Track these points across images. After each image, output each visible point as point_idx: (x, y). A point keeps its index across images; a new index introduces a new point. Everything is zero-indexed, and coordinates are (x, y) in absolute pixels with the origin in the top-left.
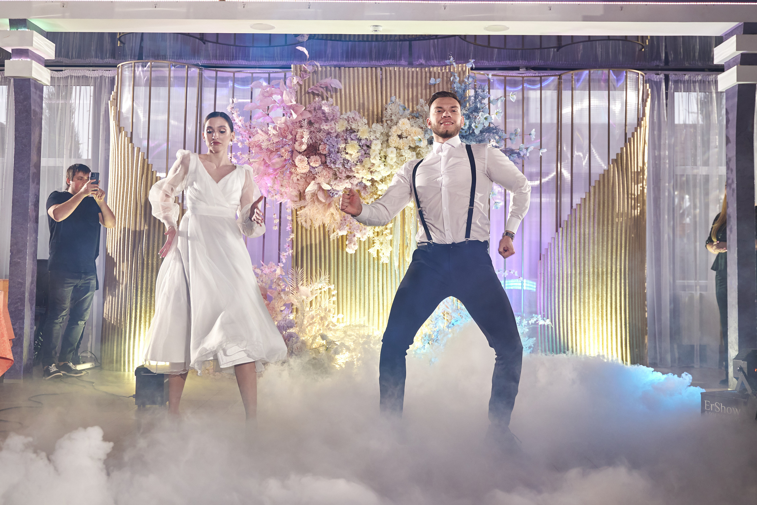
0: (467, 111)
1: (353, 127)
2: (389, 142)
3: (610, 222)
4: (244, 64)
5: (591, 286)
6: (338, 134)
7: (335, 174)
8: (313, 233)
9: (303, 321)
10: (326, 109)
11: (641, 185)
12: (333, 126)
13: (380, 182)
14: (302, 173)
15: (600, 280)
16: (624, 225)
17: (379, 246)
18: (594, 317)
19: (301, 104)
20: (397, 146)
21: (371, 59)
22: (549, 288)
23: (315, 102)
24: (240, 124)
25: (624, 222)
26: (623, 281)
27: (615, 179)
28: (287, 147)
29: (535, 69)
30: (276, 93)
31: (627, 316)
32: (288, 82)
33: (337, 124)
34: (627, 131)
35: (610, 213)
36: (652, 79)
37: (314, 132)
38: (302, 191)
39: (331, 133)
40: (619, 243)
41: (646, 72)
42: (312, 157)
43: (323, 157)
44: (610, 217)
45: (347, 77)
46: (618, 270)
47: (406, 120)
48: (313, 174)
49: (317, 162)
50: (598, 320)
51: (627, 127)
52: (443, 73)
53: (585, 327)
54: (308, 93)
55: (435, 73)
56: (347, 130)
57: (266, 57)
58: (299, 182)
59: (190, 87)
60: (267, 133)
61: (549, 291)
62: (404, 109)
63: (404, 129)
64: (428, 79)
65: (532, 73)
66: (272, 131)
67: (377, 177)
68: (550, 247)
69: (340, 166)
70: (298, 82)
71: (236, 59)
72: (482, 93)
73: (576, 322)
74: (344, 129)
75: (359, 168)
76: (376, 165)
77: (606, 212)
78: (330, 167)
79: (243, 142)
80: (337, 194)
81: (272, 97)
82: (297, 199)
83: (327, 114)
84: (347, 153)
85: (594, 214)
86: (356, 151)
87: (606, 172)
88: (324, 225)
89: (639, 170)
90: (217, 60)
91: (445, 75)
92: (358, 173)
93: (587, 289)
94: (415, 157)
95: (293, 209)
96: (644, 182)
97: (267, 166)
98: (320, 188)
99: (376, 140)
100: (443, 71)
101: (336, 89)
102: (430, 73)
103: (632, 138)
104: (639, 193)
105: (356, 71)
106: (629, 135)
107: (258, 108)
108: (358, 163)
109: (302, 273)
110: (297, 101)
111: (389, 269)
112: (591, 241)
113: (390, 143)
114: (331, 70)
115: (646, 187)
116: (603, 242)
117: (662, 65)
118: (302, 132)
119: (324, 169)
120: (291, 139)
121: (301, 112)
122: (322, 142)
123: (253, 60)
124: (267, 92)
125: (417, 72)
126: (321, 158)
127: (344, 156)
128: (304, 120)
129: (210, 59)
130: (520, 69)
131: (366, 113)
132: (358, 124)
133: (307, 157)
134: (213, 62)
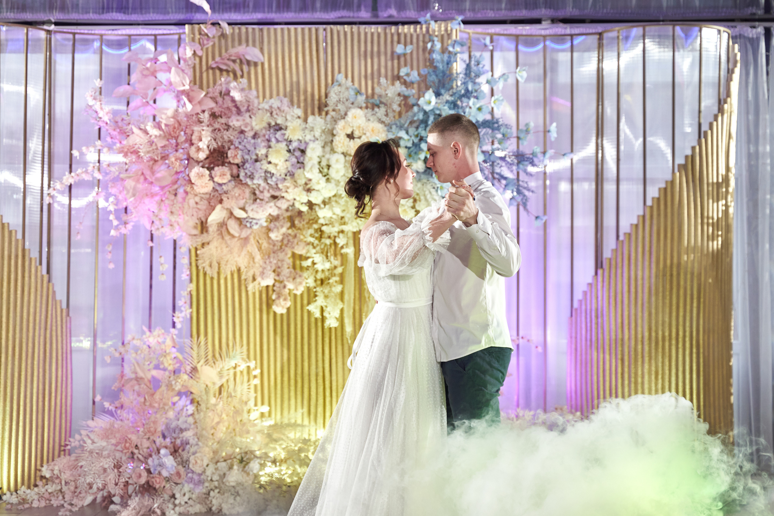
0: (451, 96)
1: (279, 122)
2: (334, 144)
3: (675, 261)
4: (120, 18)
6: (256, 133)
8: (222, 282)
10: (236, 95)
11: (724, 202)
12: (248, 120)
13: (322, 206)
14: (203, 194)
17: (324, 301)
19: (200, 86)
20: (345, 151)
21: (314, 9)
23: (220, 85)
24: (106, 119)
25: (696, 260)
26: (694, 350)
27: (684, 195)
28: (179, 153)
29: (566, 21)
30: (161, 70)
33: (254, 118)
34: (702, 121)
35: (675, 248)
36: (746, 35)
37: (219, 130)
38: (204, 220)
39: (245, 131)
40: (689, 292)
42: (216, 168)
43: (235, 168)
44: (675, 253)
45: (273, 42)
46: (688, 334)
47: (359, 111)
48: (219, 194)
49: (225, 177)
51: (702, 115)
52: (418, 36)
54: (213, 69)
55: (405, 35)
56: (269, 126)
57: (154, 8)
58: (199, 206)
60: (146, 132)
62: (358, 92)
63: (355, 124)
64: (395, 44)
65: (558, 30)
66: (154, 130)
67: (315, 198)
68: (585, 296)
69: (261, 182)
70: (195, 54)
71: (108, 12)
74: (265, 124)
75: (288, 185)
76: (314, 181)
77: (669, 245)
78: (245, 184)
80: (257, 224)
81: (155, 75)
82: (196, 232)
83: (238, 104)
84: (270, 163)
85: (651, 247)
86: (283, 160)
87: (669, 185)
88: (239, 270)
89: (720, 180)
90: (79, 13)
91: (421, 38)
92: (287, 192)
93: (640, 363)
95: (191, 247)
96: (730, 197)
98: (231, 215)
99: (314, 141)
100: (418, 32)
101: (255, 63)
102: (399, 35)
103: (709, 132)
104: (720, 216)
105: (286, 32)
106: (705, 127)
109: (206, 344)
110: (194, 82)
111: (339, 334)
113: (335, 147)
114: (247, 32)
115: (733, 204)
116: (664, 292)
117: (760, 12)
118: (201, 132)
119: (236, 186)
120: (186, 141)
121: (199, 99)
122: (232, 144)
123: (135, 13)
124: (147, 69)
125: (379, 35)
126: (231, 170)
127: (266, 166)
128: (204, 111)
129: (68, 12)
130: (543, 23)
131: (302, 98)
132: (286, 117)
133: (208, 169)
134: (74, 17)
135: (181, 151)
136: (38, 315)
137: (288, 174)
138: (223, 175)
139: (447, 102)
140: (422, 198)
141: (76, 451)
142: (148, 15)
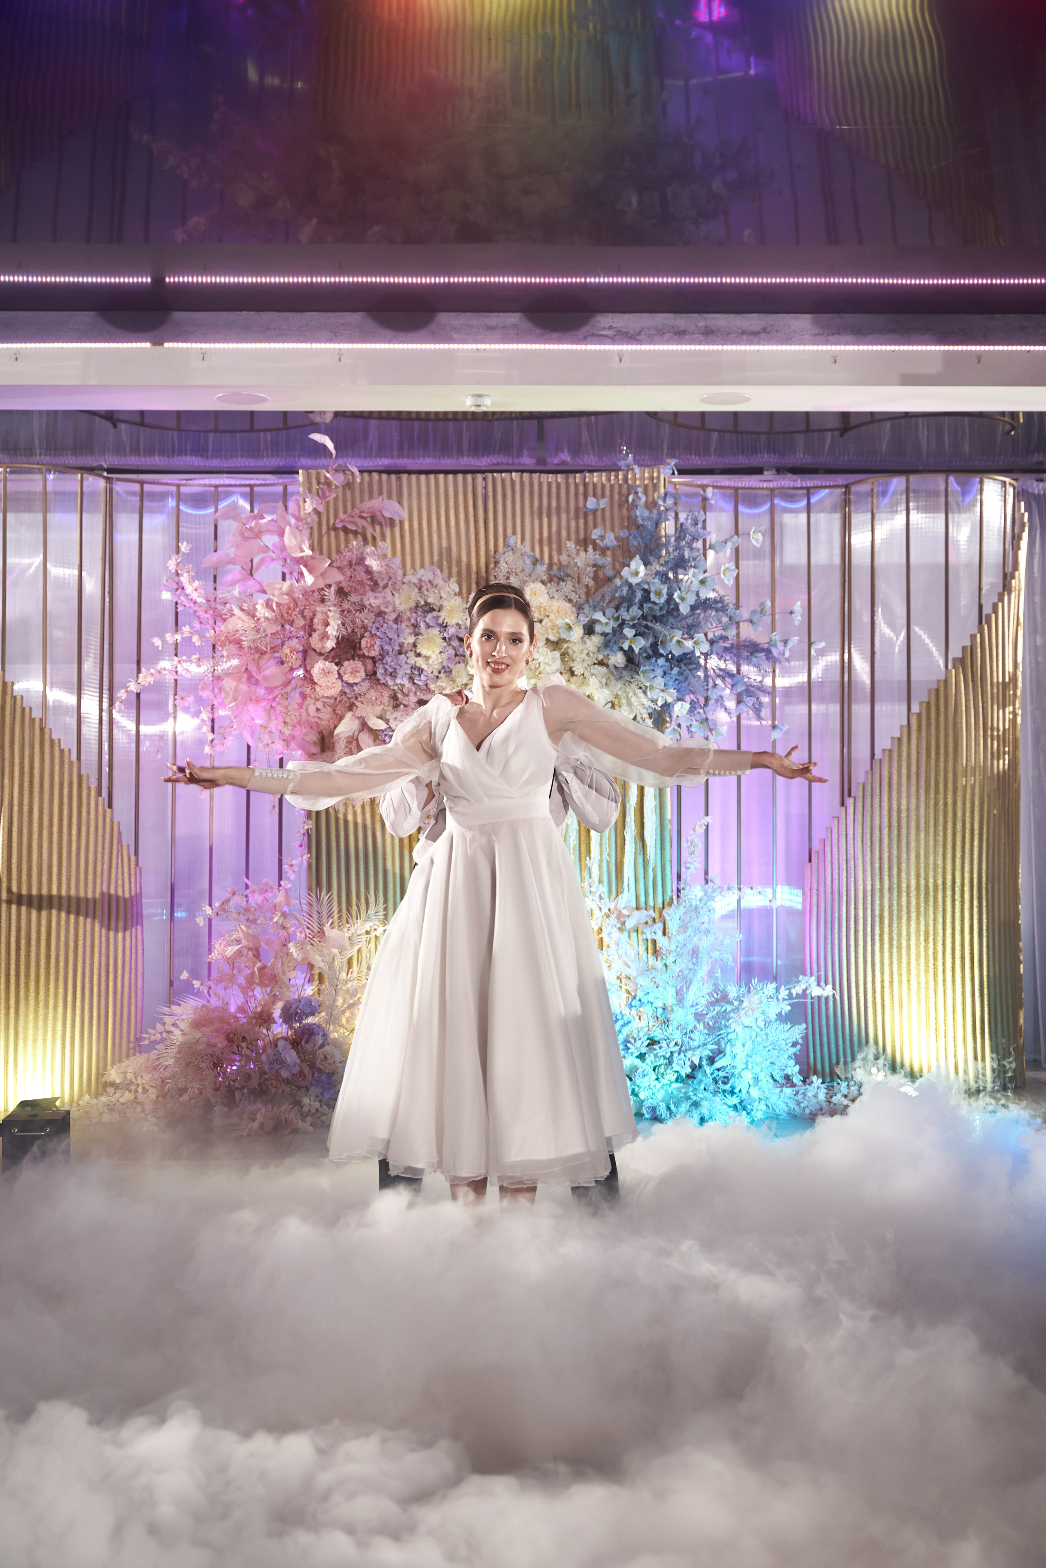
0: (662, 565)
1: (430, 600)
3: (950, 785)
4: (198, 464)
5: (913, 915)
6: (399, 616)
7: (394, 697)
9: (335, 1001)
10: (373, 563)
11: (1011, 708)
12: (390, 598)
14: (327, 697)
15: (931, 903)
16: (977, 790)
18: (918, 976)
19: (321, 553)
21: (460, 453)
22: (829, 920)
23: (351, 550)
24: (195, 596)
25: (977, 784)
26: (976, 903)
27: (961, 698)
28: (294, 642)
29: (796, 470)
30: (268, 531)
31: (985, 973)
32: (292, 505)
33: (397, 595)
34: (983, 601)
35: (950, 768)
36: (1030, 490)
37: (349, 611)
38: (325, 733)
39: (385, 613)
40: (968, 827)
41: (1016, 476)
42: (346, 663)
43: (369, 663)
44: (950, 776)
45: (414, 495)
46: (967, 881)
47: (539, 585)
48: (349, 698)
49: (358, 674)
50: (927, 983)
51: (984, 593)
52: (612, 486)
53: (900, 996)
54: (335, 529)
55: (595, 486)
56: (417, 607)
57: (242, 451)
58: (320, 715)
59: (87, 512)
60: (252, 614)
61: (829, 925)
62: (535, 562)
64: (581, 498)
65: (788, 481)
66: (262, 612)
68: (829, 835)
69: (405, 682)
70: (315, 509)
71: (179, 455)
72: (692, 529)
73: (883, 987)
74: (413, 604)
75: (444, 685)
77: (942, 765)
78: (383, 684)
79: (202, 636)
81: (260, 538)
82: (315, 750)
83: (375, 575)
84: (419, 655)
85: (918, 768)
86: (437, 651)
87: (942, 685)
89: (1007, 680)
91: (616, 490)
93: (904, 921)
94: (559, 661)
96: (1017, 702)
97: (251, 680)
98: (364, 726)
100: (612, 482)
101: (392, 522)
102: (585, 485)
103: (993, 615)
104: (1007, 727)
105: (432, 482)
106: (987, 610)
107: (232, 562)
108: (442, 675)
109: (330, 901)
110: (312, 547)
112: (913, 824)
114: (380, 480)
115: (1020, 711)
118: (326, 613)
119: (371, 687)
120: (304, 627)
121: (322, 571)
122: (366, 631)
123: (216, 457)
124: (251, 529)
125: (558, 485)
126: (365, 665)
127: (413, 659)
128: (330, 586)
129: (125, 455)
130: (765, 472)
131: (455, 570)
132: (440, 593)
133: (337, 664)
134: (133, 461)
135: (295, 640)
136: (99, 863)
137: (443, 671)
138: (354, 672)
139: (657, 573)
140: (624, 701)
141: (157, 1047)
142: (234, 460)
